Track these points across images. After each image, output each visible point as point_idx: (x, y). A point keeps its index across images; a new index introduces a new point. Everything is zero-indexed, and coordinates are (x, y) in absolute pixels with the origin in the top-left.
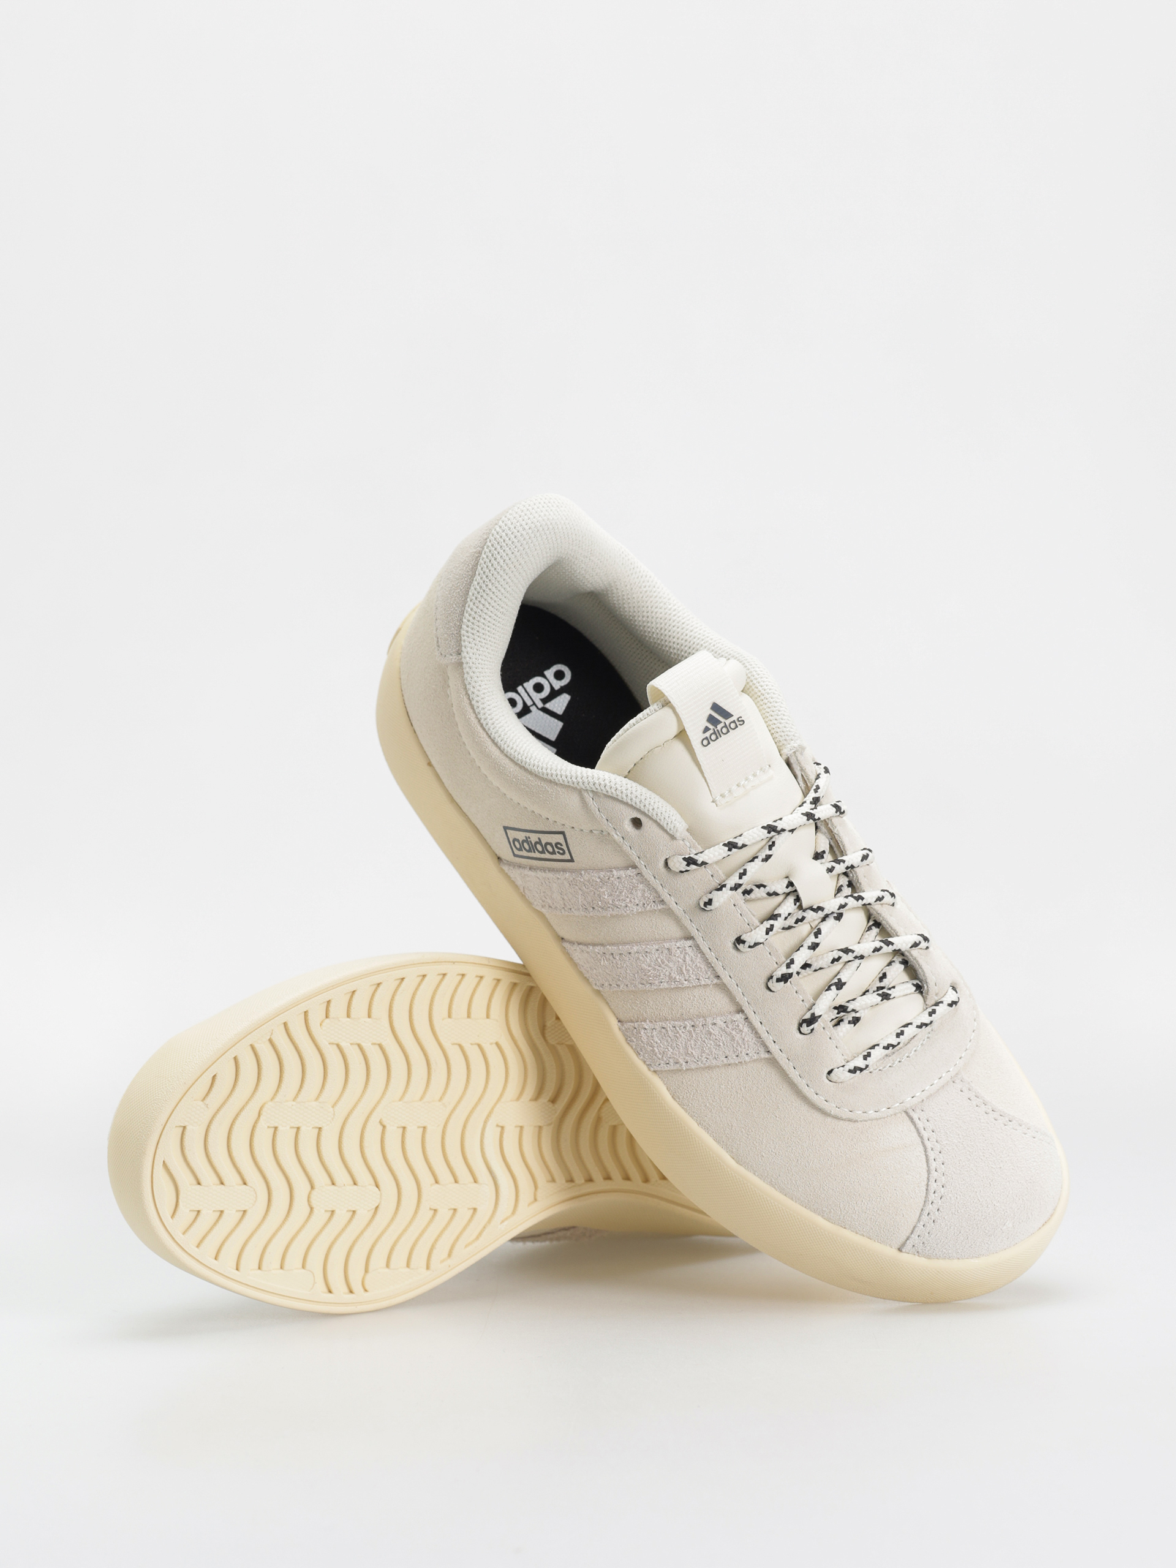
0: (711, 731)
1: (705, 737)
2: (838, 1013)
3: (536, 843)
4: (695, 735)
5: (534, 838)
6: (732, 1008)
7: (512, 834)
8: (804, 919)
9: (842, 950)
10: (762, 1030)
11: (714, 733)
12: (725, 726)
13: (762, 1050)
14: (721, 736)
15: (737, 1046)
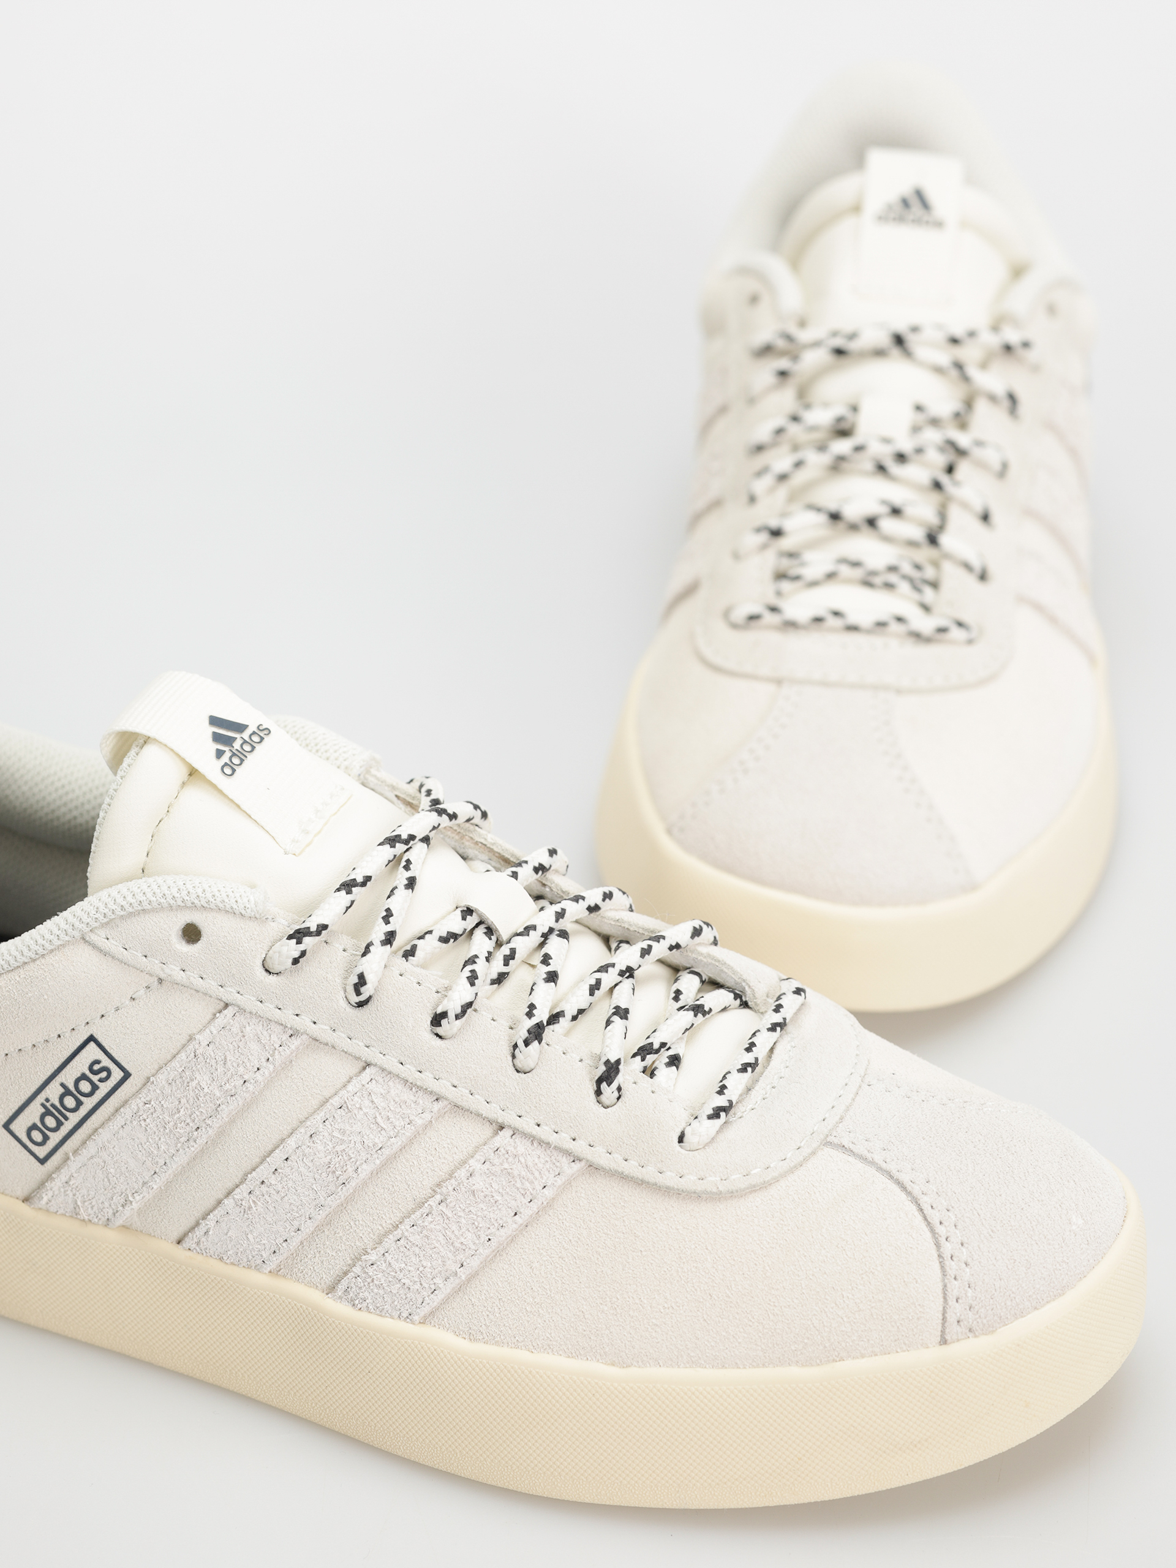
0: (228, 754)
1: (223, 764)
2: (643, 1060)
3: (61, 1098)
4: (210, 767)
5: (53, 1092)
6: (488, 1130)
7: (20, 1127)
8: (515, 952)
9: (598, 971)
10: (544, 1133)
11: (234, 755)
12: (245, 742)
13: (565, 1161)
14: (246, 757)
15: (523, 1184)
